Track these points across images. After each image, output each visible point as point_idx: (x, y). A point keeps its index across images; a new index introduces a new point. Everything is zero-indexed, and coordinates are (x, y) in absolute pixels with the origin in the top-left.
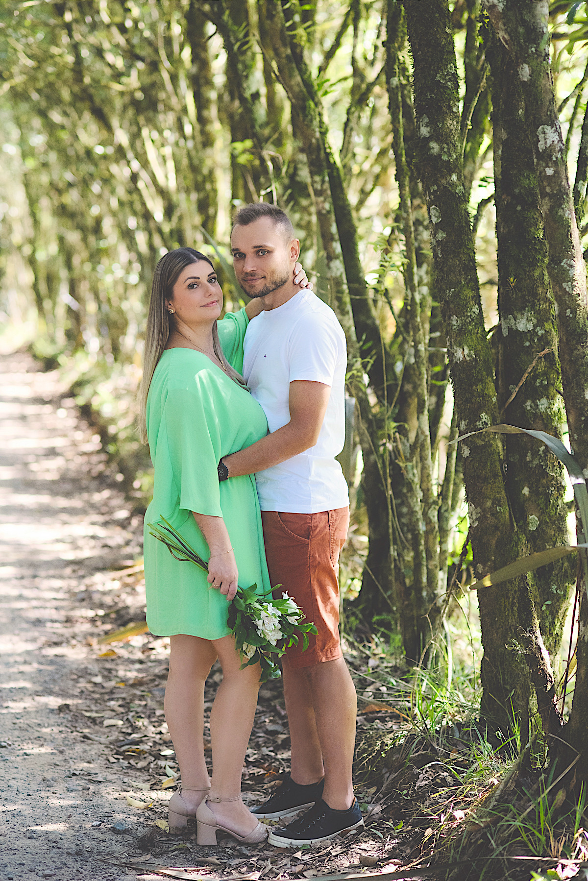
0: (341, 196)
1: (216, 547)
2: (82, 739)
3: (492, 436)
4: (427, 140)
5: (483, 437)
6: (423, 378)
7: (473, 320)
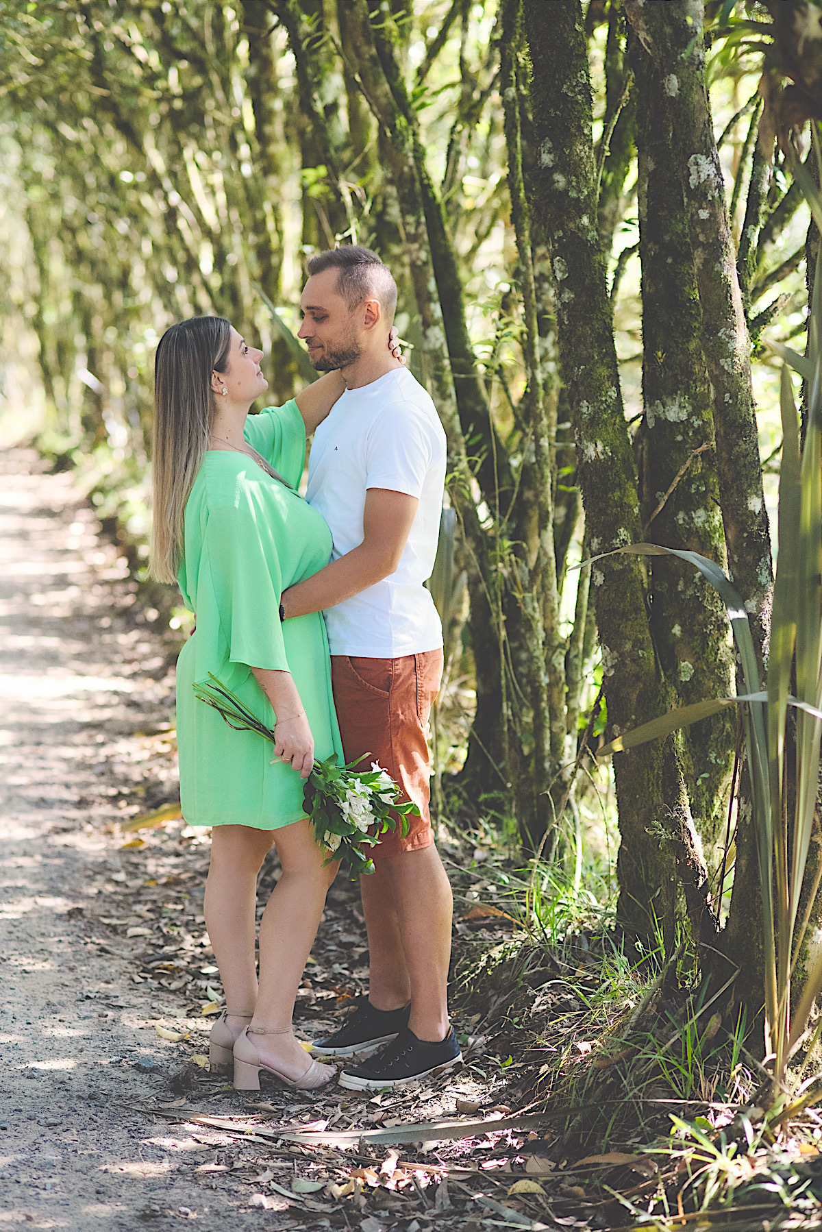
0: (442, 242)
1: (283, 710)
2: (99, 953)
3: (633, 558)
4: (550, 171)
5: (621, 560)
6: (546, 482)
7: (609, 406)
